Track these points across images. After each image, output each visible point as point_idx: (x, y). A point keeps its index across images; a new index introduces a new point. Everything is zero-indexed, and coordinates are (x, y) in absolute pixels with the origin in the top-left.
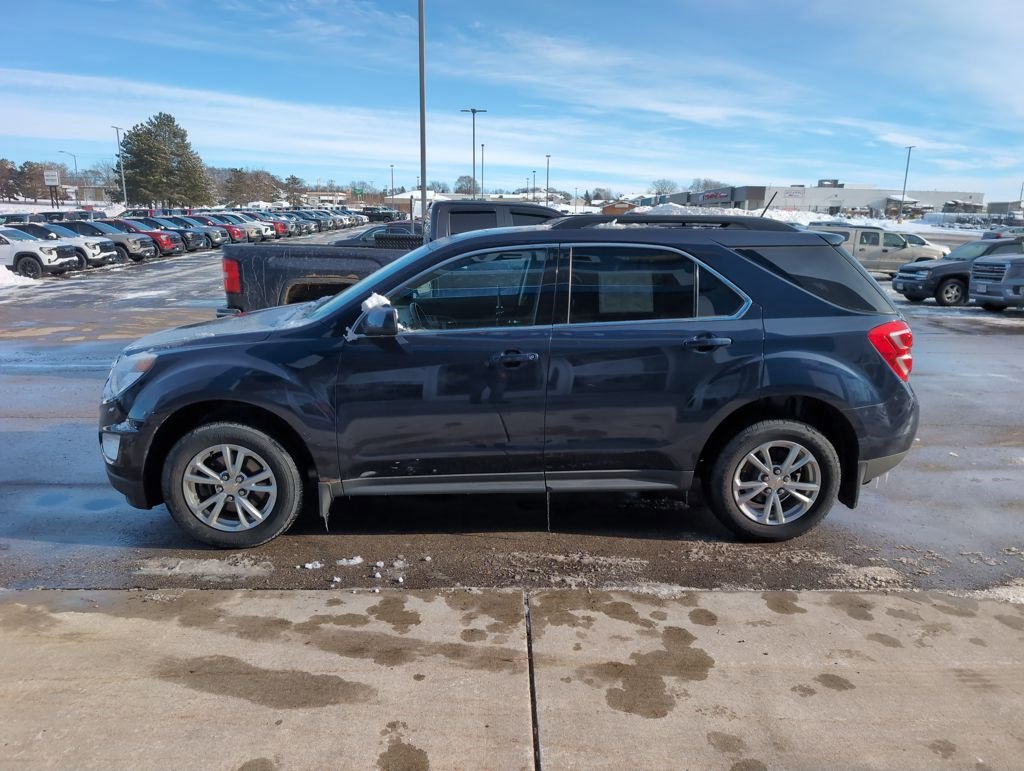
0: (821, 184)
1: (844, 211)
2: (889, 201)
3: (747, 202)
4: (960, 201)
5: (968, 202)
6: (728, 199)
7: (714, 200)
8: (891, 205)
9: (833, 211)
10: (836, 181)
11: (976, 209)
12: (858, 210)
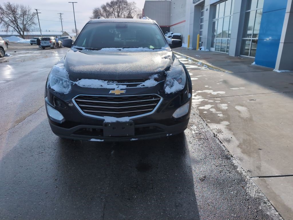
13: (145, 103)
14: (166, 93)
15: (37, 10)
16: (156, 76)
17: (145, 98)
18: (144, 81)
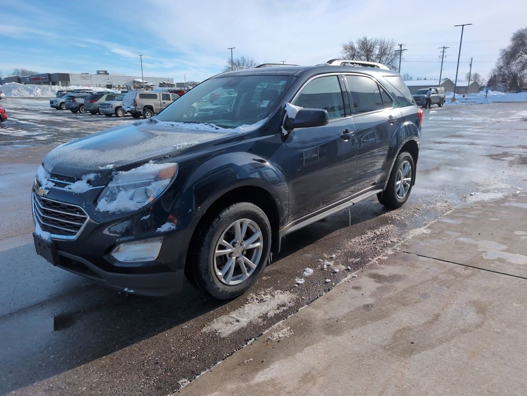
0: (98, 73)
1: (114, 87)
2: (134, 82)
3: (60, 82)
4: (165, 82)
5: (169, 83)
6: (47, 80)
7: (37, 81)
8: (136, 84)
9: (109, 87)
10: (106, 71)
11: (172, 85)
12: (122, 86)
13: (68, 217)
14: (96, 209)
15: (401, 46)
16: (91, 176)
17: (68, 209)
18: (74, 181)
